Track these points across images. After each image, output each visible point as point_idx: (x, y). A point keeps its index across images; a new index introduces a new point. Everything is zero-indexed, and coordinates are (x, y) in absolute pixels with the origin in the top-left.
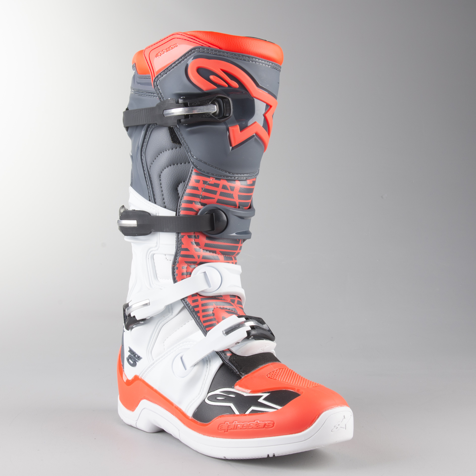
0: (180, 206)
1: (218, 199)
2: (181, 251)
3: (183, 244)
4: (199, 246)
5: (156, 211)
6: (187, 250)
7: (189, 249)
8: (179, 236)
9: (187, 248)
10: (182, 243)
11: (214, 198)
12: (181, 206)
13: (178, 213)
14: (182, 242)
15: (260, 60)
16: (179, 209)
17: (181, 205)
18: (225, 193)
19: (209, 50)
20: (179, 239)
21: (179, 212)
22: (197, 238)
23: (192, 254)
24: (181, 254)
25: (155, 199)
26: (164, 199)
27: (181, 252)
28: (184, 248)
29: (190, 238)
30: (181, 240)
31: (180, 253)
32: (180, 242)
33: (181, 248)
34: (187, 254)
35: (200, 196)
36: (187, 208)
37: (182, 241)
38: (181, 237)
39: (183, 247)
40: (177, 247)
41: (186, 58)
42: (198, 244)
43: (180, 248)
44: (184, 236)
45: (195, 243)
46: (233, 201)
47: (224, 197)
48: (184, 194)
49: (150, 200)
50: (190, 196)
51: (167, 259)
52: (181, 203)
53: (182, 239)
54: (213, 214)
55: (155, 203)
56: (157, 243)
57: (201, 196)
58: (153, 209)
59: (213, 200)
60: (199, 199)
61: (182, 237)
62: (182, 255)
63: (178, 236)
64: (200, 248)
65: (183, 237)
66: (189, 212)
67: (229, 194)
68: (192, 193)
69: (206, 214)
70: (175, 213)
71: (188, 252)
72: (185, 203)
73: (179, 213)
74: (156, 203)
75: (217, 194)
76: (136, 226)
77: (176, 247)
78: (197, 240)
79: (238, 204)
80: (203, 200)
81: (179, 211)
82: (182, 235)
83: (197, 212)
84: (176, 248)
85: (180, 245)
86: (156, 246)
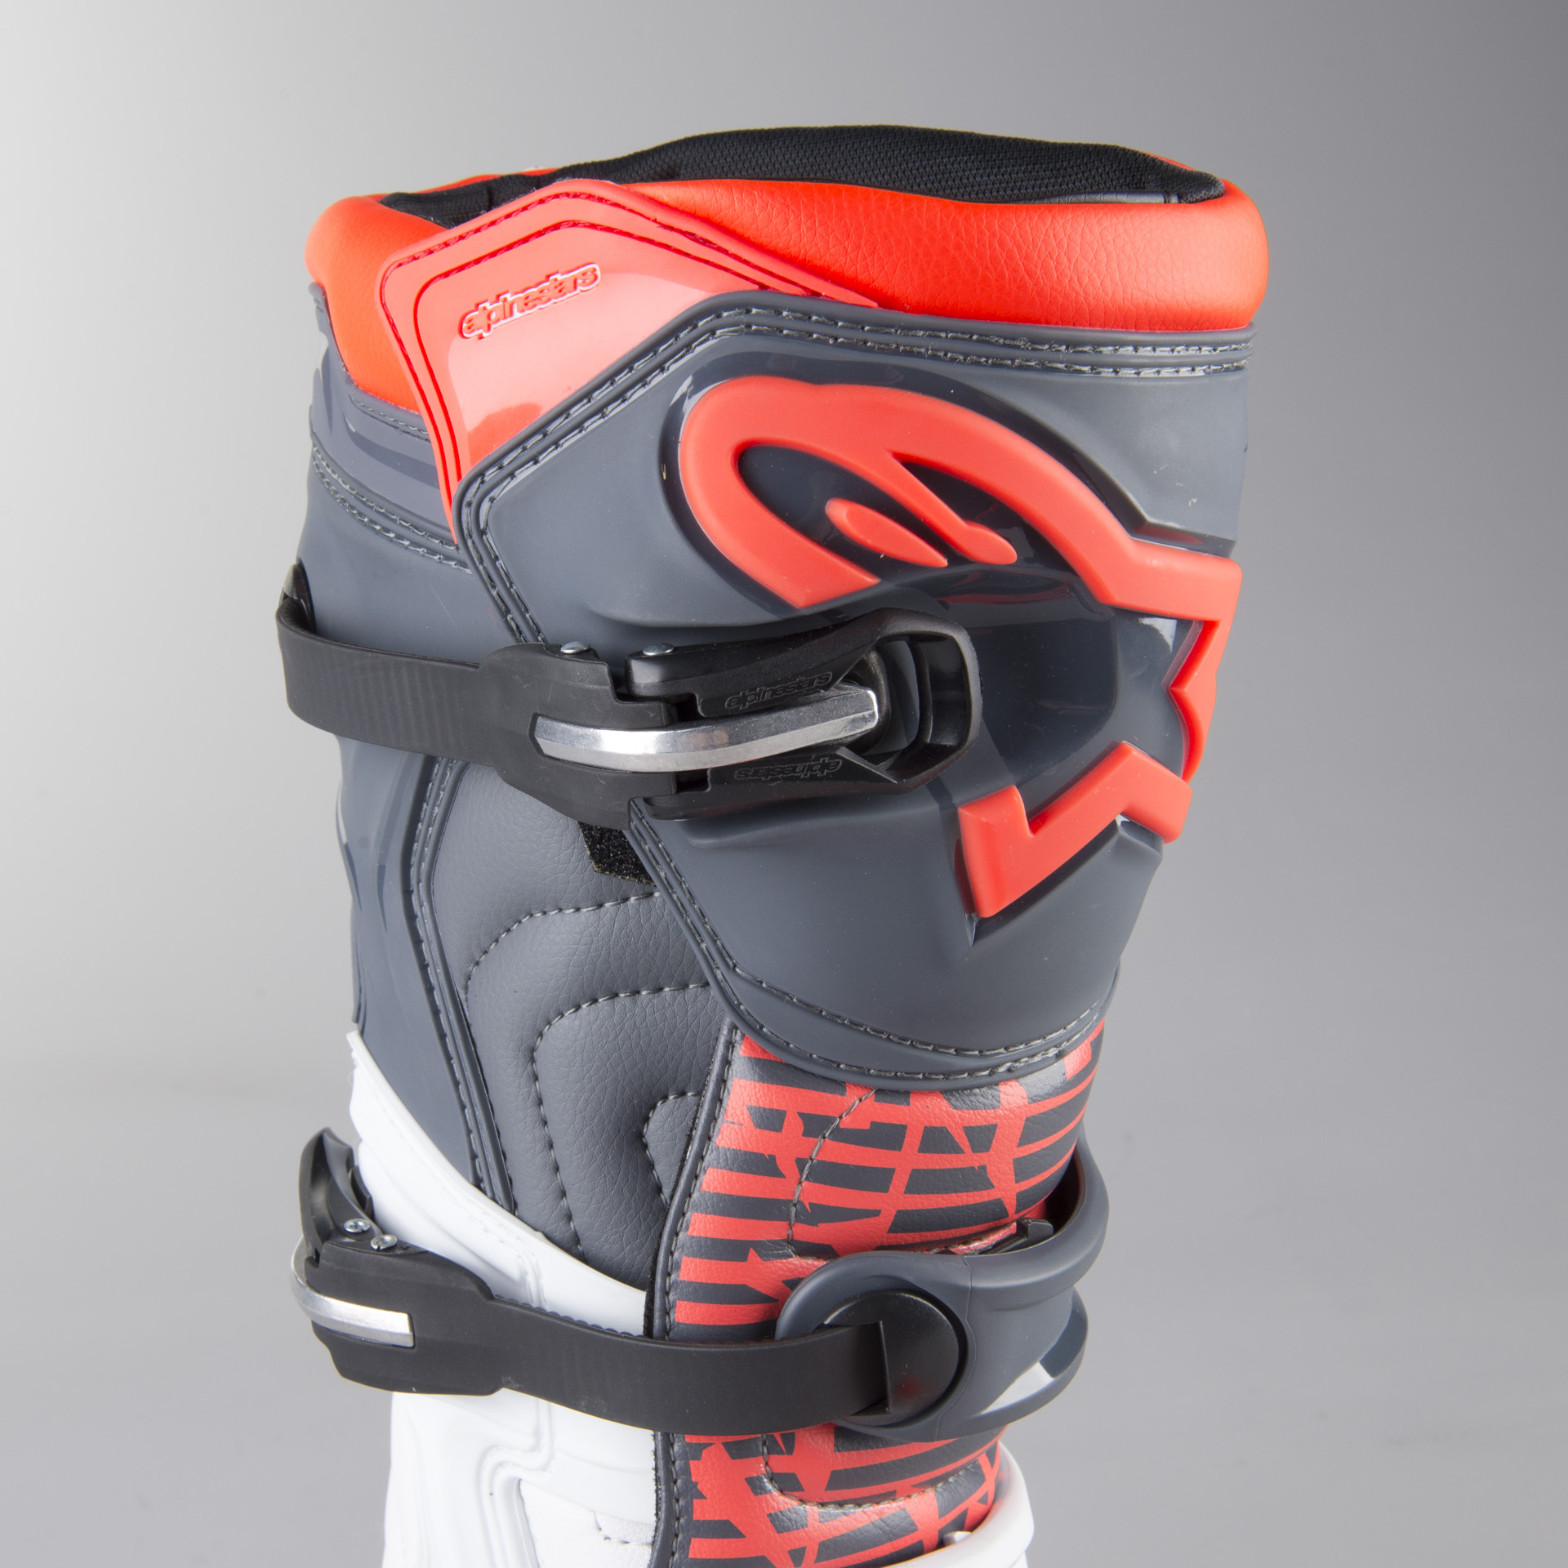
0: (669, 1275)
1: (900, 1214)
2: (693, 1540)
3: (701, 1496)
4: (797, 1494)
5: (519, 1257)
6: (724, 1529)
7: (740, 1528)
8: (672, 1445)
9: (725, 1518)
10: (692, 1491)
11: (876, 1213)
12: (673, 1277)
13: (657, 1314)
14: (697, 1483)
15: (1145, 345)
16: (667, 1294)
17: (677, 1266)
18: (942, 1170)
19: (814, 318)
20: (674, 1463)
21: (666, 1312)
22: (781, 1452)
23: (759, 1554)
24: (691, 1555)
25: (507, 1183)
26: (563, 1194)
27: (689, 1543)
28: (708, 1517)
29: (741, 1457)
30: (686, 1471)
31: (685, 1547)
32: (679, 1482)
33: (690, 1519)
34: (726, 1556)
35: (793, 1210)
36: (715, 1285)
37: (693, 1479)
38: (685, 1456)
39: (703, 1511)
40: (662, 1515)
41: (662, 370)
42: (788, 1484)
43: (682, 1521)
44: (705, 1446)
45: (771, 1480)
46: (986, 1199)
47: (931, 1196)
48: (690, 1196)
49: (478, 1183)
50: (730, 1215)
51: (606, 1531)
52: (672, 1254)
53: (692, 1463)
54: (877, 1325)
55: (512, 1207)
56: (537, 1434)
57: (795, 1205)
58: (502, 1241)
59: (872, 1220)
60: (785, 1224)
61: (696, 1452)
62: (695, 1560)
63: (668, 1444)
64: (802, 1501)
65: (697, 1457)
66: (725, 1308)
67: (962, 1170)
68: (740, 1194)
69: (830, 1326)
70: (640, 1296)
71: (733, 1542)
72: (701, 1257)
73: (668, 1314)
74: (520, 1207)
75: (891, 1189)
76: (410, 1344)
77: (658, 1509)
78: (781, 1463)
79: (1014, 1202)
80: (807, 1227)
81: (663, 1303)
82: (689, 1445)
83: (775, 1303)
84: (657, 1514)
85: (682, 1502)
86: (535, 1448)
